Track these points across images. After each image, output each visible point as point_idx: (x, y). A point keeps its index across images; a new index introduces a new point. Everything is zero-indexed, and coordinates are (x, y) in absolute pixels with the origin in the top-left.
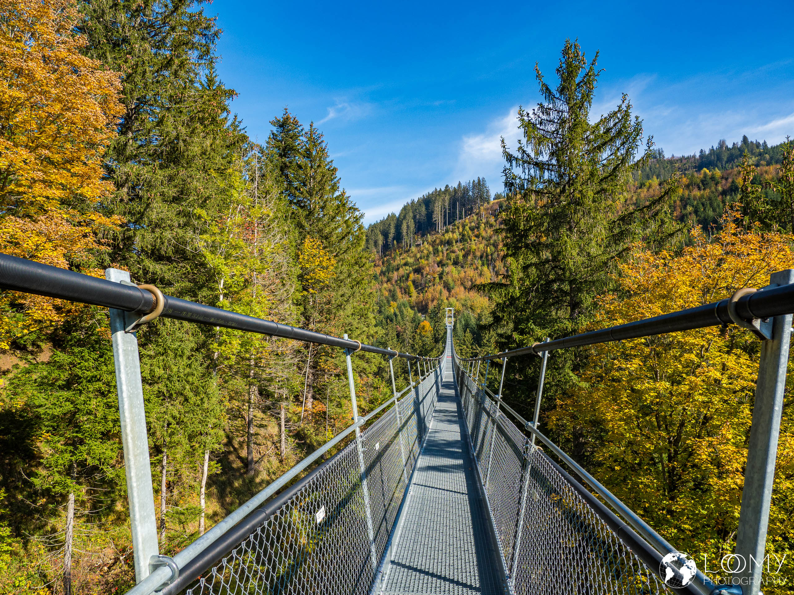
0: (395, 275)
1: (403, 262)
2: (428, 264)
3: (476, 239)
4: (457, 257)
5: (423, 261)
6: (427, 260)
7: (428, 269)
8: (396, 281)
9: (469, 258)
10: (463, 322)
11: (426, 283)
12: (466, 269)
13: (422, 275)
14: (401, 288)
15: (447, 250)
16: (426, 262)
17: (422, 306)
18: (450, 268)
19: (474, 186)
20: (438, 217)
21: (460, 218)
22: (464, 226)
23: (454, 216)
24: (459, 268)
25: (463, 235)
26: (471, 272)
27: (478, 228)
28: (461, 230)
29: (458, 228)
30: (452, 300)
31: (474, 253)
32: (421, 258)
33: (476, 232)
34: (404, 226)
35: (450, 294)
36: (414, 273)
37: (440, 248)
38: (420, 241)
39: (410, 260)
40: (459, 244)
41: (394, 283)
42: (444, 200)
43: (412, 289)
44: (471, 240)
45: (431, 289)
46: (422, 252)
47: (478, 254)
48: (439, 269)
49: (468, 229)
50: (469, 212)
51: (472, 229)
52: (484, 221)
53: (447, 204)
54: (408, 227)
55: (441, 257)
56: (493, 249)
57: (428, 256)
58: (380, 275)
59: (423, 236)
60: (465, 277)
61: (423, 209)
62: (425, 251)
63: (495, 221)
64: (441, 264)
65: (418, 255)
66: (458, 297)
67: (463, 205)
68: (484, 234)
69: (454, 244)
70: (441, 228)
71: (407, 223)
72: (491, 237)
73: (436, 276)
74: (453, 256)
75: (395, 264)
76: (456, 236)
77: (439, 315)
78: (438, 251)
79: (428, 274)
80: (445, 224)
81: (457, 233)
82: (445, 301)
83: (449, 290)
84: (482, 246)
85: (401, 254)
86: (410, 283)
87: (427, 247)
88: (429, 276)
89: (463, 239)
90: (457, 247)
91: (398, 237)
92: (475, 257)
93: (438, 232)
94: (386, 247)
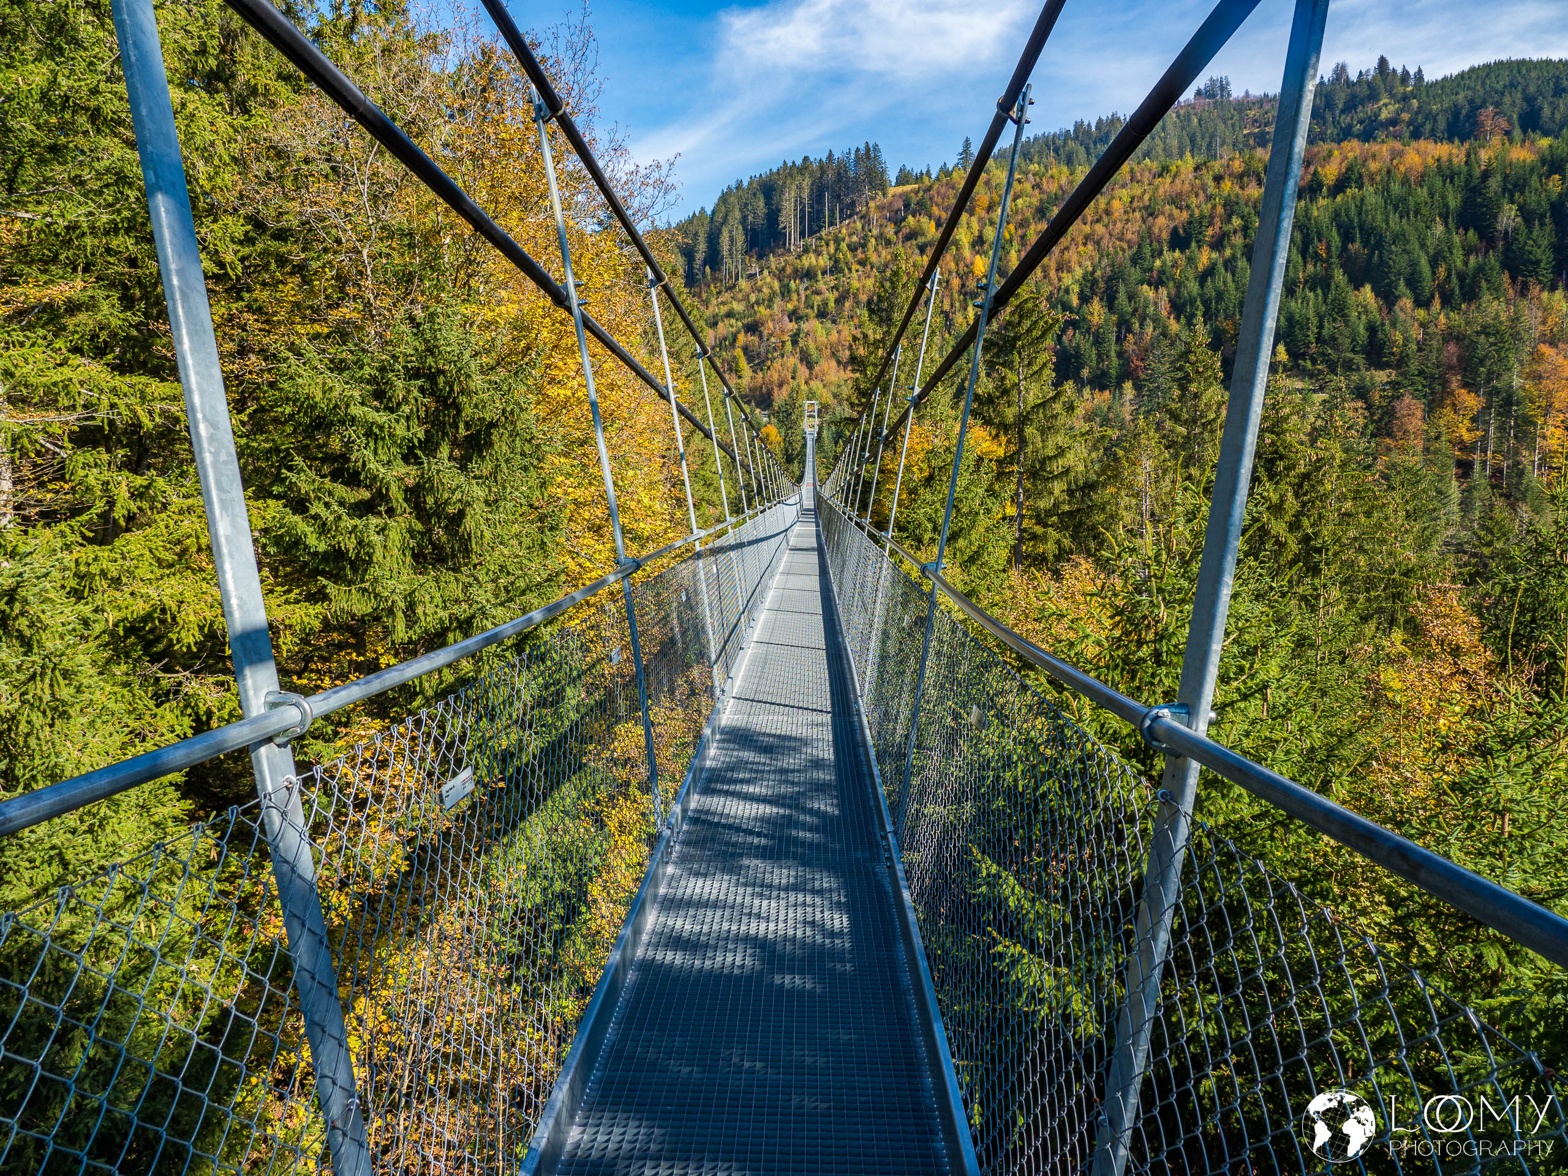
0: (710, 336)
1: (724, 310)
2: (771, 315)
3: (860, 268)
4: (825, 304)
5: (762, 311)
6: (770, 307)
7: (770, 324)
8: (712, 348)
9: (847, 304)
10: (834, 427)
11: (768, 352)
12: (840, 327)
13: (761, 337)
14: (721, 360)
15: (806, 289)
16: (768, 312)
17: (762, 395)
18: (812, 324)
19: (857, 162)
20: (789, 219)
21: (831, 224)
22: (837, 242)
23: (819, 219)
24: (829, 324)
25: (837, 261)
26: (849, 334)
27: (864, 246)
28: (832, 248)
29: (827, 244)
30: (816, 385)
31: (855, 296)
32: (758, 303)
33: (860, 255)
34: (725, 239)
35: (811, 374)
36: (746, 332)
37: (793, 285)
38: (755, 269)
39: (738, 307)
40: (828, 277)
42: (800, 188)
43: (743, 363)
44: (850, 270)
45: (777, 364)
46: (760, 291)
47: (864, 298)
48: (792, 326)
49: (845, 248)
50: (849, 211)
51: (853, 248)
52: (875, 232)
53: (806, 195)
54: (732, 239)
55: (795, 303)
57: (770, 300)
59: (760, 257)
60: (839, 342)
61: (761, 203)
62: (765, 290)
63: (896, 233)
64: (795, 316)
65: (753, 298)
66: (827, 379)
67: (836, 197)
68: (874, 258)
69: (820, 277)
70: (795, 243)
71: (730, 232)
72: (886, 266)
73: (786, 338)
74: (817, 300)
75: (710, 312)
76: (824, 261)
77: (793, 417)
78: (789, 291)
79: (771, 335)
80: (802, 235)
81: (826, 256)
82: (804, 387)
83: (810, 366)
84: (870, 283)
85: (719, 294)
86: (739, 352)
87: (769, 283)
88: (773, 339)
89: (836, 268)
90: (825, 283)
91: (714, 259)
92: (858, 303)
93: (789, 250)
94: (690, 279)
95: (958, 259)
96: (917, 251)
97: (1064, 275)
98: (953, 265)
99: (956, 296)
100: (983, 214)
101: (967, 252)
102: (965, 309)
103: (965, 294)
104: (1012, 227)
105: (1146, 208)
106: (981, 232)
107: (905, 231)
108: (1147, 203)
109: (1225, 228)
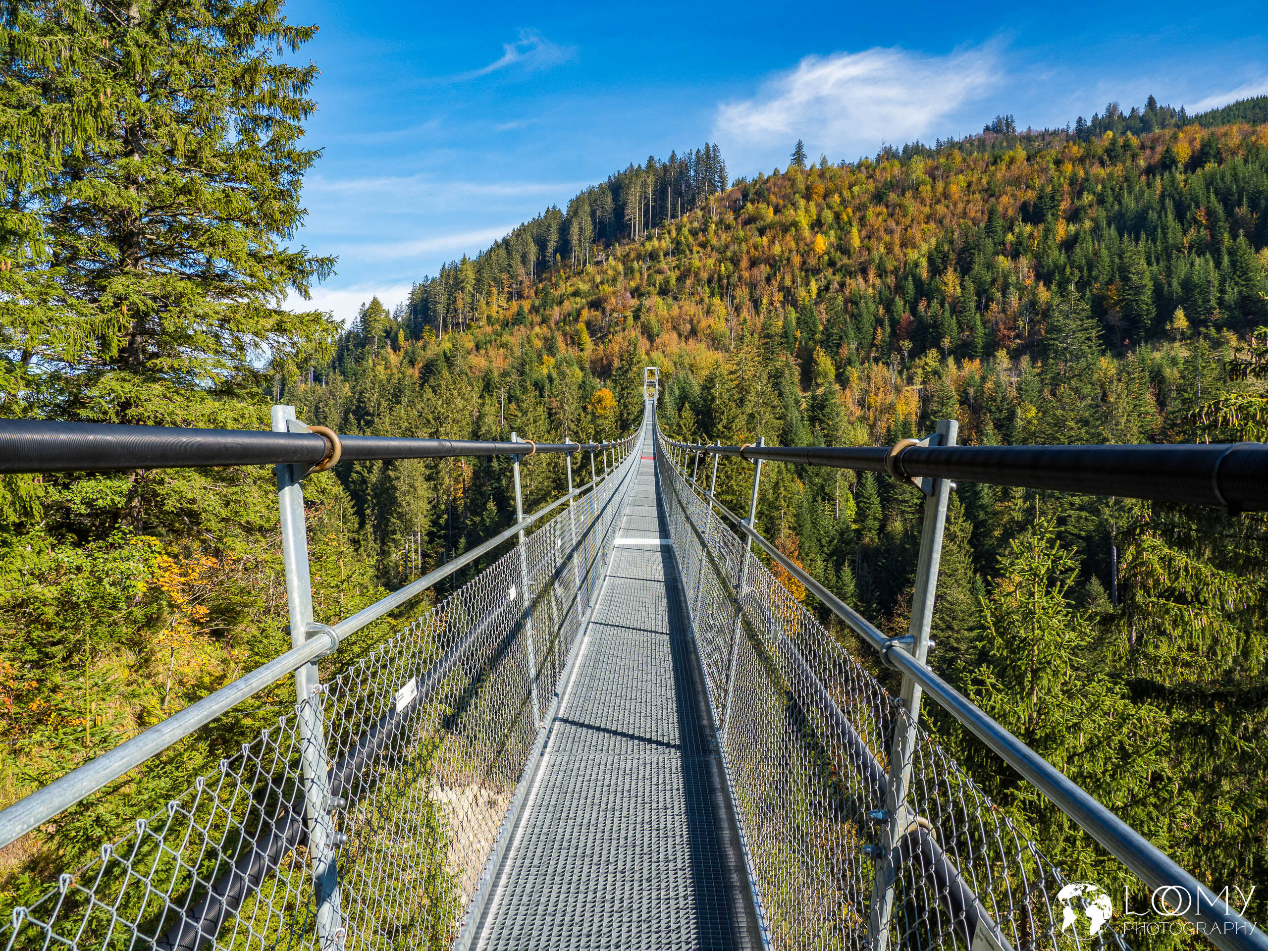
0: (555, 313)
1: (570, 290)
2: (614, 293)
3: (701, 250)
4: (667, 281)
5: (607, 289)
6: (614, 286)
7: (613, 301)
8: (557, 323)
9: (688, 282)
10: (677, 393)
11: (610, 326)
12: (681, 303)
13: (603, 312)
14: (565, 335)
15: (649, 268)
16: (611, 289)
17: (603, 367)
18: (655, 301)
19: (698, 162)
20: (634, 213)
21: (673, 216)
22: (679, 229)
23: (662, 213)
24: (670, 300)
25: (678, 243)
26: (690, 308)
27: (705, 231)
28: (674, 234)
29: (669, 233)
30: (655, 355)
31: (697, 274)
32: (602, 283)
33: (701, 237)
34: (575, 229)
35: (652, 345)
36: (589, 309)
37: (636, 265)
38: (602, 256)
39: (584, 287)
40: (670, 258)
41: (553, 326)
42: (644, 184)
43: (585, 336)
44: (691, 251)
45: (618, 337)
46: (605, 272)
47: (704, 276)
48: (634, 302)
49: (687, 233)
50: (689, 205)
51: (694, 233)
52: (715, 218)
53: (650, 191)
54: (581, 229)
55: (638, 281)
56: (731, 268)
57: (614, 280)
58: (530, 312)
59: (607, 246)
60: (680, 315)
61: (609, 199)
62: (610, 272)
63: (736, 219)
64: (637, 292)
65: (598, 279)
66: (668, 350)
67: (678, 193)
68: (714, 241)
69: (662, 258)
70: (639, 234)
71: (580, 224)
72: (727, 247)
73: (629, 314)
74: (659, 278)
75: (557, 294)
76: (666, 244)
78: (632, 271)
79: (613, 310)
80: (646, 226)
81: (668, 239)
82: (644, 357)
83: (651, 338)
84: (710, 262)
85: (568, 278)
86: (581, 326)
87: (613, 265)
88: (615, 315)
89: (677, 249)
90: (667, 263)
91: (564, 248)
92: (699, 281)
93: (634, 240)
94: (542, 266)
95: (798, 239)
96: (756, 233)
97: (909, 251)
98: (793, 244)
99: (797, 272)
100: (820, 200)
101: (807, 233)
102: (807, 284)
103: (807, 271)
104: (850, 210)
105: (986, 191)
106: (819, 215)
107: (744, 216)
108: (986, 187)
109: (1077, 203)
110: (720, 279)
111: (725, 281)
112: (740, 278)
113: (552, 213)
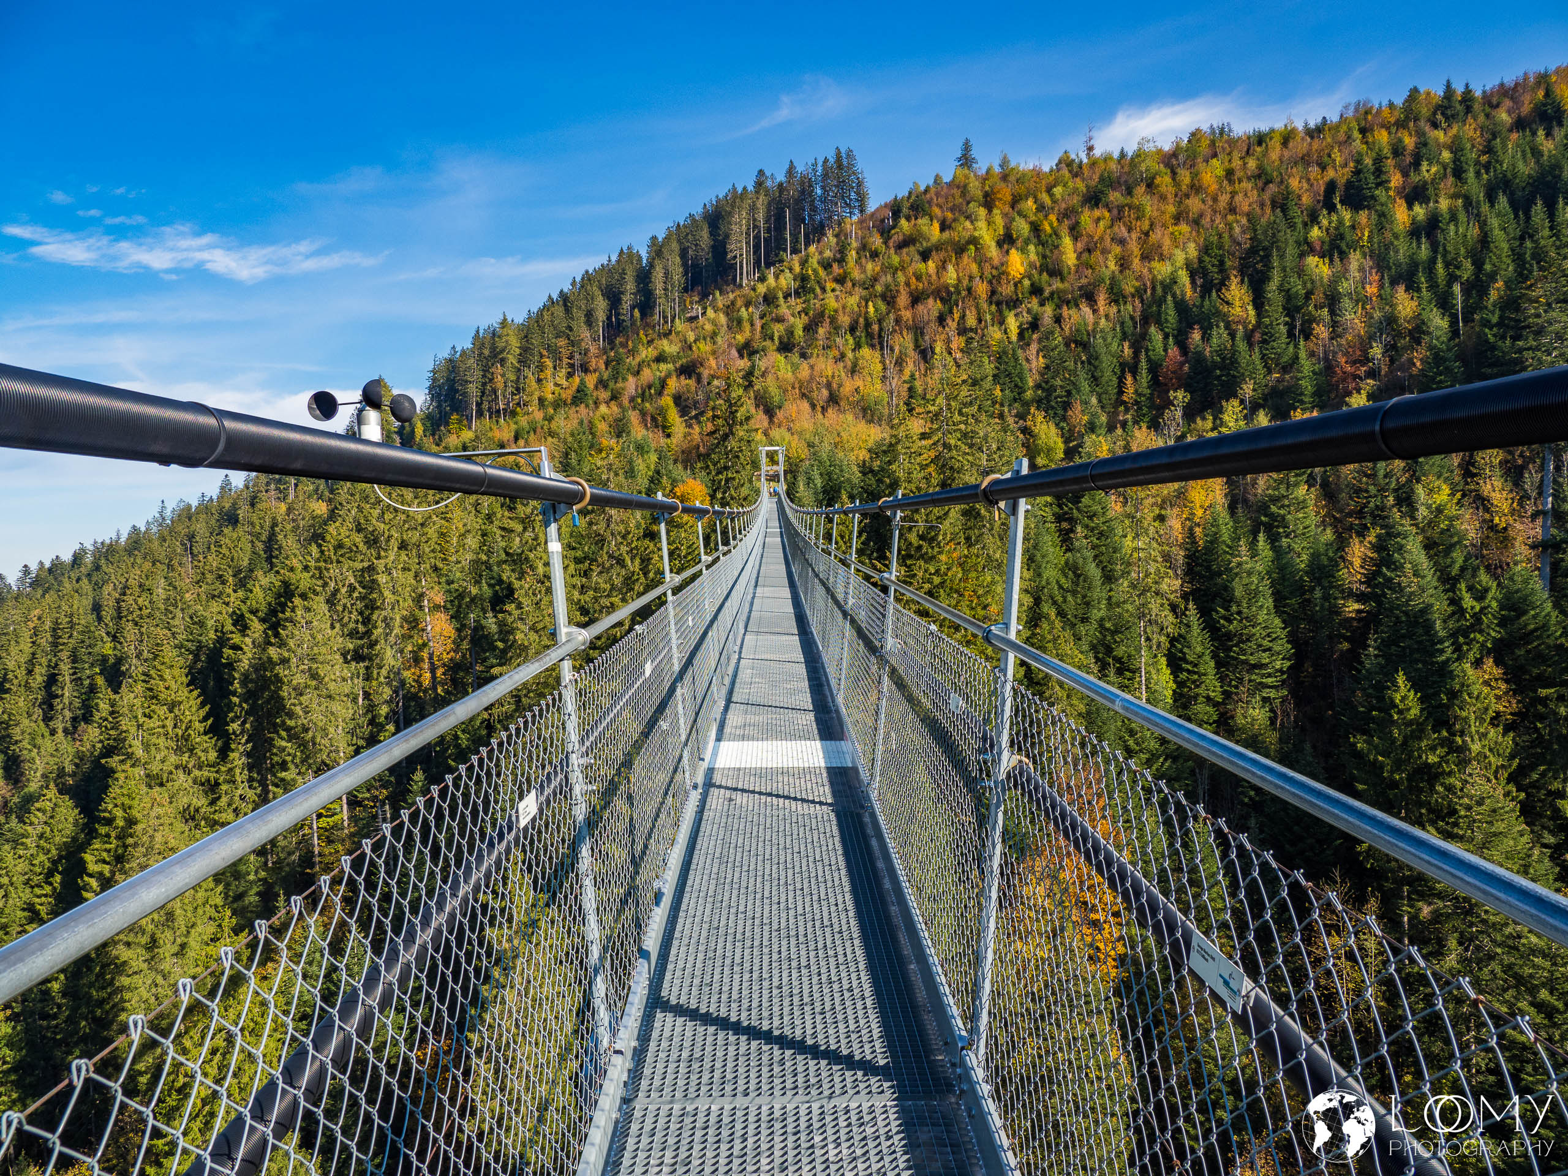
0: (630, 386)
1: (653, 355)
2: (714, 353)
3: (838, 287)
4: (790, 333)
5: (704, 347)
6: (714, 343)
7: (713, 363)
8: (632, 399)
9: (821, 331)
11: (709, 398)
12: (812, 361)
13: (699, 380)
14: (643, 414)
15: (763, 316)
16: (709, 349)
18: (775, 362)
19: (825, 176)
20: (740, 248)
21: (795, 250)
22: (804, 263)
23: (778, 248)
24: (795, 357)
25: (804, 278)
26: (825, 366)
27: (841, 260)
28: (797, 269)
29: (790, 268)
30: (778, 434)
31: (833, 320)
32: (696, 341)
33: (836, 269)
34: (658, 275)
35: (771, 421)
36: (678, 376)
37: (744, 313)
38: (698, 309)
39: (670, 347)
40: (792, 301)
41: (626, 403)
42: (753, 208)
43: (673, 415)
44: (823, 290)
46: (701, 329)
47: (845, 320)
48: (744, 364)
49: (816, 265)
50: (817, 232)
51: (826, 265)
52: (855, 244)
53: (761, 216)
54: (667, 274)
55: (748, 334)
56: (883, 307)
57: (714, 335)
58: (596, 388)
59: (704, 296)
60: (812, 378)
61: (705, 233)
62: (708, 328)
63: (885, 243)
64: (747, 350)
65: (691, 337)
66: (796, 427)
67: (800, 219)
68: (856, 274)
69: (781, 300)
70: (747, 276)
71: (665, 267)
72: (875, 279)
74: (778, 329)
75: (634, 362)
76: (786, 281)
78: (740, 322)
79: (713, 377)
80: (757, 263)
81: (789, 276)
82: (760, 438)
83: (770, 412)
84: (853, 301)
85: (650, 341)
86: (667, 401)
87: (713, 318)
88: (716, 382)
89: (803, 287)
90: (789, 307)
91: (646, 304)
92: (837, 328)
93: (741, 286)
94: (615, 329)
95: (981, 260)
96: (917, 257)
97: (1155, 264)
98: (974, 267)
99: (985, 306)
100: (1007, 209)
101: (993, 252)
102: (1002, 322)
103: (998, 304)
104: (1053, 218)
105: (1259, 176)
106: (1007, 228)
107: (896, 237)
108: (1257, 172)
109: (1414, 178)
110: (868, 324)
111: (876, 327)
112: (898, 321)
113: (627, 256)
